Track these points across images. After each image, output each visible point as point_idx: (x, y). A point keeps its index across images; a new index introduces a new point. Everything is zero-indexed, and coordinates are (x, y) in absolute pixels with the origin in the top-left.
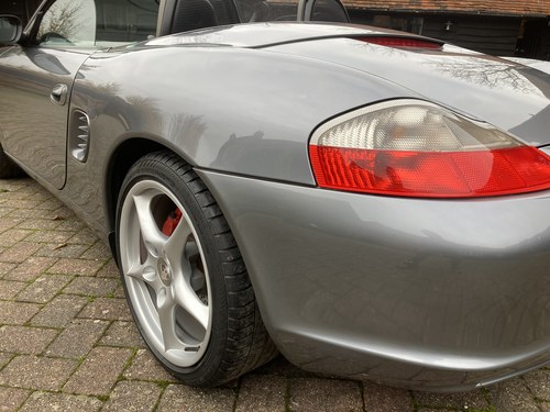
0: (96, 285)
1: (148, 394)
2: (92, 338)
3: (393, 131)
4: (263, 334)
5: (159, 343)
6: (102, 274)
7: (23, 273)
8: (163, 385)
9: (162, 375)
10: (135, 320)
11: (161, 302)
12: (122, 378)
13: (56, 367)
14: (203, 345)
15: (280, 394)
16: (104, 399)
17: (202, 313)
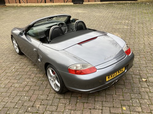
0: (43, 79)
1: (53, 95)
2: (45, 87)
3: (77, 67)
4: (66, 87)
5: (54, 88)
6: (44, 76)
7: (32, 77)
8: (55, 93)
9: (55, 92)
10: (50, 84)
11: (54, 83)
12: (50, 93)
13: (41, 91)
14: (60, 88)
15: (70, 96)
16: (48, 95)
17: (59, 85)
